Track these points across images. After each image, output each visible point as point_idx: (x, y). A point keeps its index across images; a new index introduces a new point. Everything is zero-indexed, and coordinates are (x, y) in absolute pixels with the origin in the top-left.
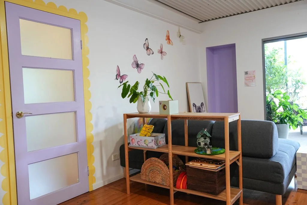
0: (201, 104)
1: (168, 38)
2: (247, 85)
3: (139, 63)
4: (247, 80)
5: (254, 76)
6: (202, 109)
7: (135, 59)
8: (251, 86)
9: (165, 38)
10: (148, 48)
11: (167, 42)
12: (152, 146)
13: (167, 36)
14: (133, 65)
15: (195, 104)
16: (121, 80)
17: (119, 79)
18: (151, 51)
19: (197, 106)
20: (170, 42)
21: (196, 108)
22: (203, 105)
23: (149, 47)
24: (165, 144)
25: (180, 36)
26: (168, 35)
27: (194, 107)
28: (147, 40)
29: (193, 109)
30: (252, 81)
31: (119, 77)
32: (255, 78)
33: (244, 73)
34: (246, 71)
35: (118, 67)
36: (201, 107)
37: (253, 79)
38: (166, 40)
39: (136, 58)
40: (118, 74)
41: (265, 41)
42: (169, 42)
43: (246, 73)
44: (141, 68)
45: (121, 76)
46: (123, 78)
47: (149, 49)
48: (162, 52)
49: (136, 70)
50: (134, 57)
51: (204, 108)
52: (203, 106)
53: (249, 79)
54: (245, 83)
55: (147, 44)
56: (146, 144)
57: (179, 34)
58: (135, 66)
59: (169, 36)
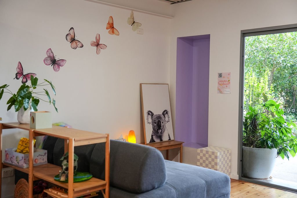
0: (164, 112)
1: (111, 26)
2: (220, 91)
3: (57, 58)
4: (220, 84)
5: (229, 80)
6: (163, 118)
7: (50, 54)
8: (225, 93)
9: (106, 26)
10: (73, 40)
11: (109, 32)
12: (22, 165)
13: (109, 23)
14: (45, 62)
15: (151, 112)
16: (25, 80)
17: (21, 79)
18: (78, 43)
19: (155, 114)
20: (115, 31)
21: (152, 117)
22: (167, 113)
23: (76, 38)
24: (47, 163)
25: (134, 22)
26: (111, 22)
27: (150, 117)
28: (72, 30)
29: (148, 119)
30: (227, 86)
31: (21, 76)
32: (229, 83)
33: (217, 75)
34: (220, 72)
35: (19, 64)
36: (162, 116)
37: (227, 84)
38: (107, 29)
39: (52, 52)
40: (20, 72)
41: (245, 34)
42: (113, 32)
43: (220, 75)
44: (59, 65)
45: (24, 74)
46: (27, 78)
47: (76, 41)
48: (98, 45)
49: (51, 67)
50: (47, 51)
51: (169, 117)
52: (166, 115)
53: (223, 84)
54: (218, 88)
55: (73, 34)
56: (18, 161)
57: (132, 20)
58: (49, 62)
59: (113, 24)
